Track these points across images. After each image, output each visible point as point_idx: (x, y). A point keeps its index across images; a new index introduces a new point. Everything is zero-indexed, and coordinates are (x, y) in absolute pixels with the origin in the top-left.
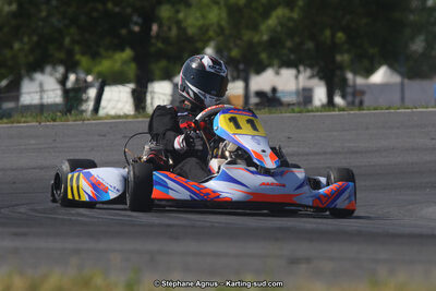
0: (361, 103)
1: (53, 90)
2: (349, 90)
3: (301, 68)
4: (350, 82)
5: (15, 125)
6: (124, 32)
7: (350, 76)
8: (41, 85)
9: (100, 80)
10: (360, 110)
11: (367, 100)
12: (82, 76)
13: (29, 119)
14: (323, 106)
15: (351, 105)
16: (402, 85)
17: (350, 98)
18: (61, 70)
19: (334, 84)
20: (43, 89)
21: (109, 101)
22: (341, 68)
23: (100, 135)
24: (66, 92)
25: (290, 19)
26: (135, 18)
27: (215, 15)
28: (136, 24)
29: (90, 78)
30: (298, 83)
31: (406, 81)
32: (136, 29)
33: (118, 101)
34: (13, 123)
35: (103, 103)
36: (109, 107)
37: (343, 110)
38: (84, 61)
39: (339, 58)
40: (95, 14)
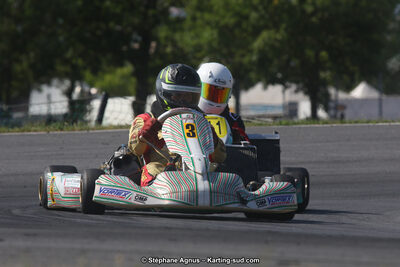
0: (342, 116)
1: (60, 102)
2: (332, 105)
3: (288, 84)
4: (333, 97)
5: (26, 133)
6: (125, 48)
7: (332, 91)
8: (49, 97)
9: (104, 93)
10: (342, 123)
11: (348, 113)
12: (86, 89)
13: (39, 128)
14: (307, 119)
15: (333, 118)
16: (380, 100)
17: (332, 112)
18: (67, 83)
19: (318, 98)
20: (50, 100)
21: (112, 112)
22: (325, 84)
23: (103, 144)
24: (72, 103)
25: (276, 40)
26: (135, 36)
27: (208, 35)
28: (136, 41)
29: (94, 91)
30: (284, 98)
31: (384, 97)
32: (136, 46)
33: (120, 112)
34: (23, 131)
35: (107, 114)
36: (112, 117)
37: (327, 123)
38: (88, 75)
39: (323, 75)
40: (99, 33)
